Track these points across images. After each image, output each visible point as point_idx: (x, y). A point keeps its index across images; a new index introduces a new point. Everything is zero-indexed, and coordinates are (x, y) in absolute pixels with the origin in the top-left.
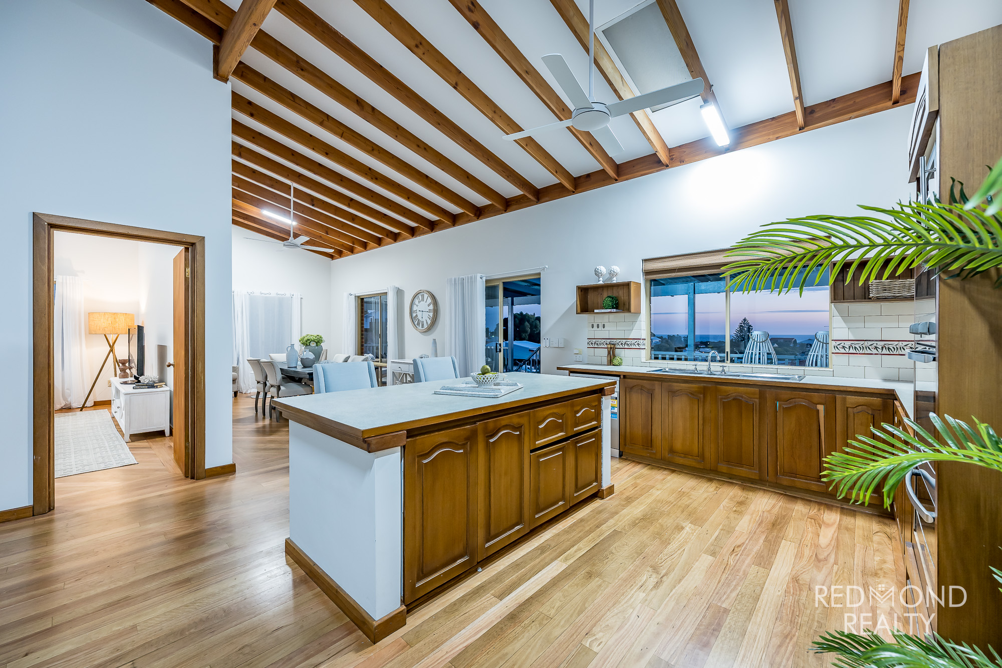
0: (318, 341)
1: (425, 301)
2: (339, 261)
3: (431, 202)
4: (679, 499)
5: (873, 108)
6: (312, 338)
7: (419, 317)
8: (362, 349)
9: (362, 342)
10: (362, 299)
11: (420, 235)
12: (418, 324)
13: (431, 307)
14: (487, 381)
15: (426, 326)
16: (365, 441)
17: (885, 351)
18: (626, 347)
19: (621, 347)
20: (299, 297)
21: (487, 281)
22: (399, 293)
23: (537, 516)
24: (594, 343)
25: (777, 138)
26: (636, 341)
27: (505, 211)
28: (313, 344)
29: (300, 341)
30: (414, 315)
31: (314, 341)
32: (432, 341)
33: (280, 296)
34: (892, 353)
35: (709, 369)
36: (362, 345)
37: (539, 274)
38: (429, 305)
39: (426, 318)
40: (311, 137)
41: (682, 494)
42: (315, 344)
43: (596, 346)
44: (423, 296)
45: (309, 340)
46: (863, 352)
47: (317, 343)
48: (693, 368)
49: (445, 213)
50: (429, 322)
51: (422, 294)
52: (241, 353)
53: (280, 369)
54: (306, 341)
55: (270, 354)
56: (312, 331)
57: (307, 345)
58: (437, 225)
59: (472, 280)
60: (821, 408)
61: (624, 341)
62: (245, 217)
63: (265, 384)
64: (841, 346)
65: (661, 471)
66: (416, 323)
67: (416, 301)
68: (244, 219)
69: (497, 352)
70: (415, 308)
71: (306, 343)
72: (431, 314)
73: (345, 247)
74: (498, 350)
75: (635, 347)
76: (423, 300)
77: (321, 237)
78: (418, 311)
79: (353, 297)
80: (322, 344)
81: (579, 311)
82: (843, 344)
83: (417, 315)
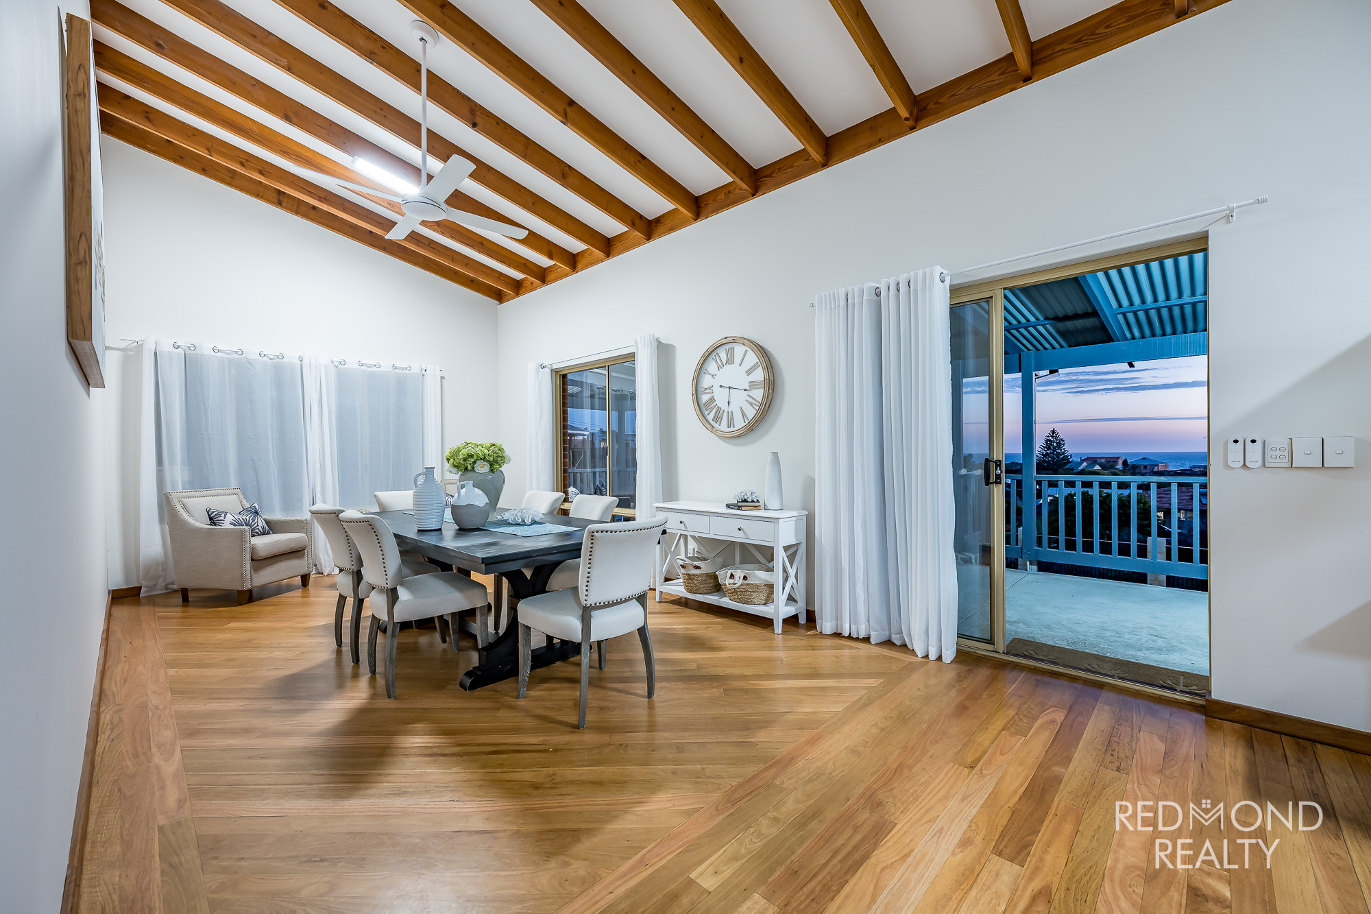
0: (495, 460)
1: (738, 358)
2: (515, 305)
6: (479, 451)
7: (721, 400)
8: (565, 479)
9: (565, 464)
10: (564, 376)
11: (717, 210)
12: (717, 419)
13: (759, 375)
15: (739, 423)
20: (439, 374)
21: (955, 290)
22: (664, 352)
28: (482, 468)
29: (448, 460)
30: (705, 398)
31: (484, 459)
32: (769, 457)
33: (400, 371)
36: (565, 471)
38: (749, 372)
39: (742, 406)
42: (486, 468)
44: (731, 353)
45: (471, 456)
47: (491, 465)
50: (751, 413)
51: (727, 347)
53: (396, 536)
54: (465, 460)
55: (377, 493)
56: (479, 438)
57: (466, 469)
58: (769, 176)
62: (323, 195)
63: (358, 576)
66: (710, 417)
67: (712, 366)
68: (320, 199)
69: (988, 483)
70: (706, 381)
71: (464, 464)
72: (759, 394)
73: (530, 269)
74: (993, 479)
76: (730, 361)
77: (482, 244)
78: (716, 389)
79: (548, 371)
80: (504, 468)
83: (712, 399)
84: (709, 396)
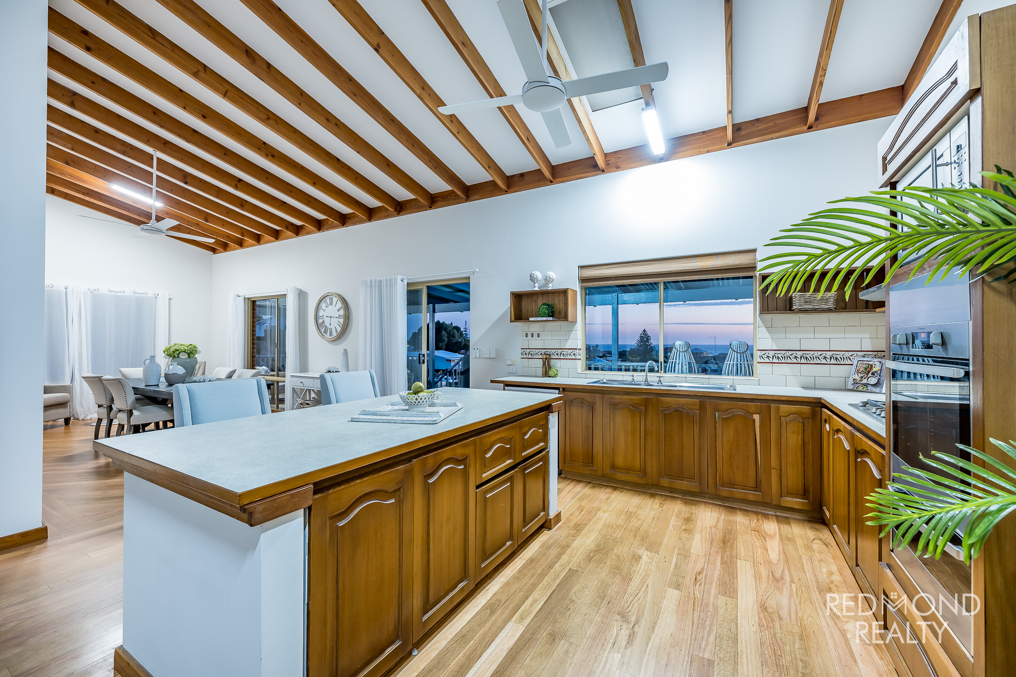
0: (191, 352)
1: (334, 304)
2: (223, 256)
3: (342, 191)
4: (628, 522)
5: (791, 131)
6: (182, 348)
7: (327, 324)
8: (253, 361)
9: (253, 352)
10: (254, 302)
11: (328, 229)
12: (325, 332)
13: (342, 312)
14: (421, 401)
15: (335, 334)
16: (244, 509)
17: (833, 361)
18: (562, 357)
19: (557, 357)
20: (167, 297)
21: (408, 284)
22: (302, 295)
23: (483, 566)
24: (528, 354)
25: (708, 152)
26: (572, 351)
27: (430, 208)
28: (184, 356)
29: (164, 352)
30: (320, 321)
31: (185, 352)
32: (342, 351)
33: (138, 295)
34: (839, 363)
35: (646, 381)
36: (253, 357)
37: (469, 278)
38: (339, 310)
39: (335, 325)
40: (181, 93)
41: (630, 515)
42: (186, 356)
43: (530, 357)
44: (331, 300)
45: (178, 350)
46: (813, 362)
47: (189, 354)
48: (630, 379)
49: (359, 205)
50: (339, 329)
51: (330, 297)
52: (77, 367)
53: (133, 388)
54: (174, 352)
55: (121, 369)
56: (182, 340)
57: (175, 357)
58: (349, 219)
59: (391, 283)
60: (757, 417)
61: (560, 351)
62: (86, 191)
63: (110, 408)
64: (793, 356)
65: (603, 490)
66: (322, 331)
67: (323, 305)
68: (84, 194)
69: (420, 363)
70: (321, 313)
71: (173, 354)
72: (342, 321)
73: (232, 239)
74: (421, 361)
75: (571, 357)
76: (331, 304)
77: (198, 224)
78: (325, 317)
79: (242, 299)
80: (196, 356)
81: (513, 319)
82: (795, 354)
83: (323, 322)
84: (322, 320)
